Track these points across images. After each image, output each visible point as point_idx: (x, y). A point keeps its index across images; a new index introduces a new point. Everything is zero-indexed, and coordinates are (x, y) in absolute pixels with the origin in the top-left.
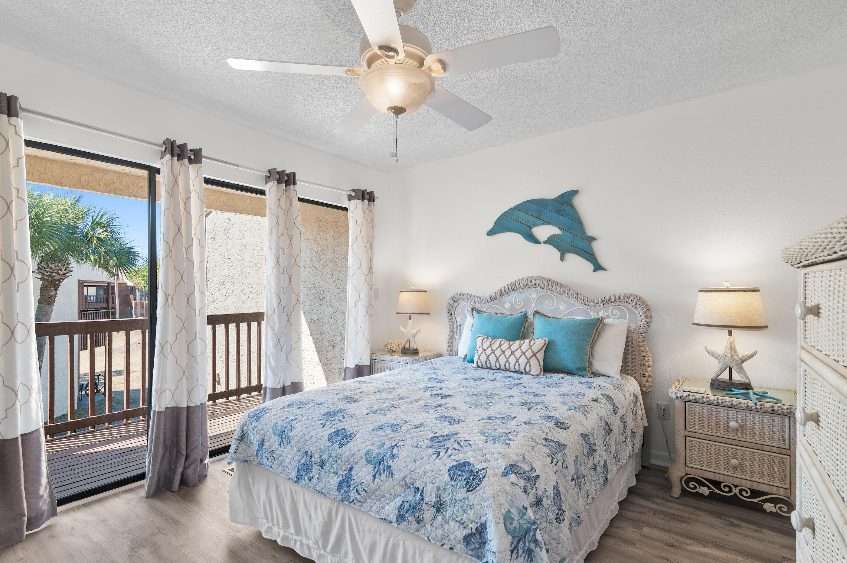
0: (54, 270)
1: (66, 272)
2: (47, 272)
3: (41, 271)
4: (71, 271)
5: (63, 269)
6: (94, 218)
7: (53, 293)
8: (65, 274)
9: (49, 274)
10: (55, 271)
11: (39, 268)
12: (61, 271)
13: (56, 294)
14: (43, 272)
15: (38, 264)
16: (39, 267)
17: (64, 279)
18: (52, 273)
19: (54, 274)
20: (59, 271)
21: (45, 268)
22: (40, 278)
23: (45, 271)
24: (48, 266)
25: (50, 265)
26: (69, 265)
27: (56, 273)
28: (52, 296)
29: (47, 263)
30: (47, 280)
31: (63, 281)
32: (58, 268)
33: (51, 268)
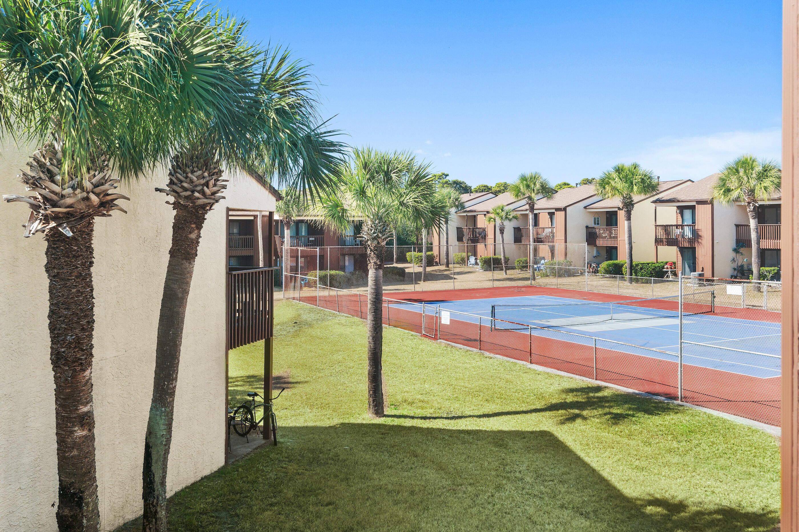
0: (196, 186)
1: (215, 189)
2: (185, 189)
3: (175, 187)
4: (224, 187)
5: (212, 182)
6: (267, 67)
7: (193, 236)
8: (214, 194)
9: (188, 193)
10: (199, 188)
11: (172, 183)
12: (208, 187)
13: (199, 236)
14: (179, 190)
15: (170, 174)
16: (171, 179)
17: (211, 206)
18: (193, 192)
19: (197, 194)
20: (205, 188)
21: (182, 182)
22: (174, 204)
23: (182, 187)
24: (187, 177)
25: (190, 175)
26: (221, 176)
27: (199, 192)
28: (192, 240)
29: (185, 172)
30: (185, 207)
31: (210, 209)
32: (202, 181)
33: (191, 181)
